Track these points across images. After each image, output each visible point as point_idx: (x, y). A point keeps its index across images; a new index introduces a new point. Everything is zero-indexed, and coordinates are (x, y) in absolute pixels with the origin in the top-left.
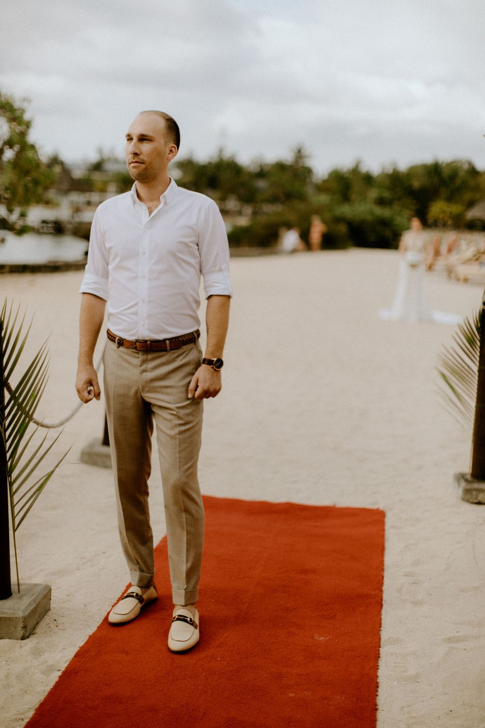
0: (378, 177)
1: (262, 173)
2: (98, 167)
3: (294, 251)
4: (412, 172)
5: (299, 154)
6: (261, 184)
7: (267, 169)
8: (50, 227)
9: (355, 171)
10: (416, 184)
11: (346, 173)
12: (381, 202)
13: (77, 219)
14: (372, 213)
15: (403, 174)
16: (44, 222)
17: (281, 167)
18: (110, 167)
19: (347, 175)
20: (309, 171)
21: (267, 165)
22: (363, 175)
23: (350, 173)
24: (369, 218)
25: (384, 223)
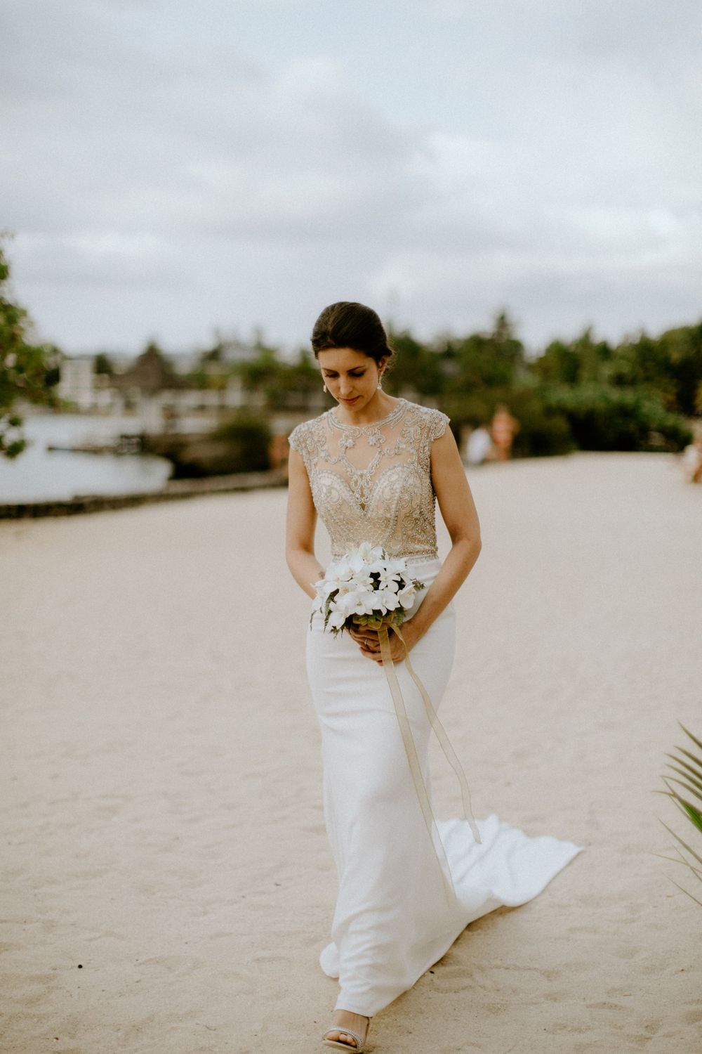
0: (619, 347)
1: (450, 352)
2: (214, 356)
3: (485, 462)
4: (668, 339)
5: (502, 322)
6: (450, 368)
7: (456, 347)
8: (132, 444)
9: (585, 341)
10: (676, 356)
11: (571, 345)
12: (620, 381)
13: (171, 432)
14: (606, 399)
15: (655, 342)
16: (124, 437)
17: (477, 343)
18: (232, 356)
19: (573, 349)
20: (516, 346)
21: (458, 341)
22: (598, 346)
23: (577, 345)
24: (601, 405)
25: (625, 412)
